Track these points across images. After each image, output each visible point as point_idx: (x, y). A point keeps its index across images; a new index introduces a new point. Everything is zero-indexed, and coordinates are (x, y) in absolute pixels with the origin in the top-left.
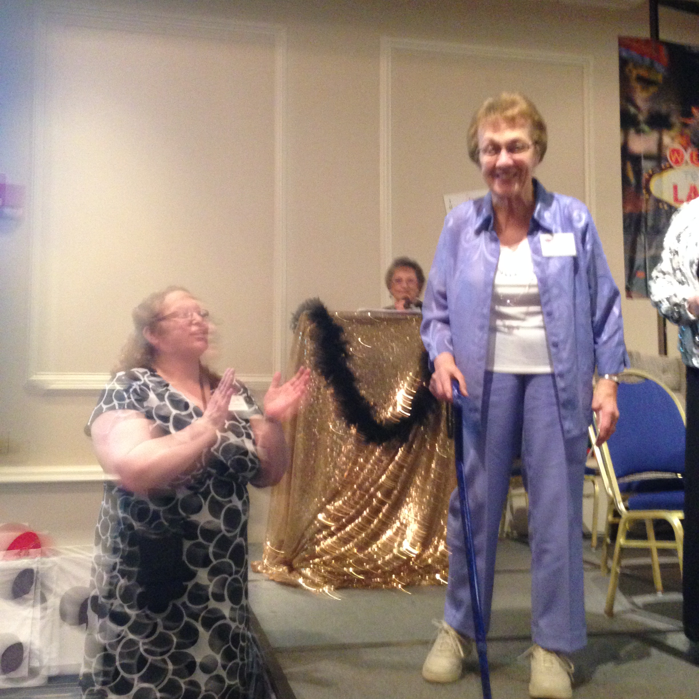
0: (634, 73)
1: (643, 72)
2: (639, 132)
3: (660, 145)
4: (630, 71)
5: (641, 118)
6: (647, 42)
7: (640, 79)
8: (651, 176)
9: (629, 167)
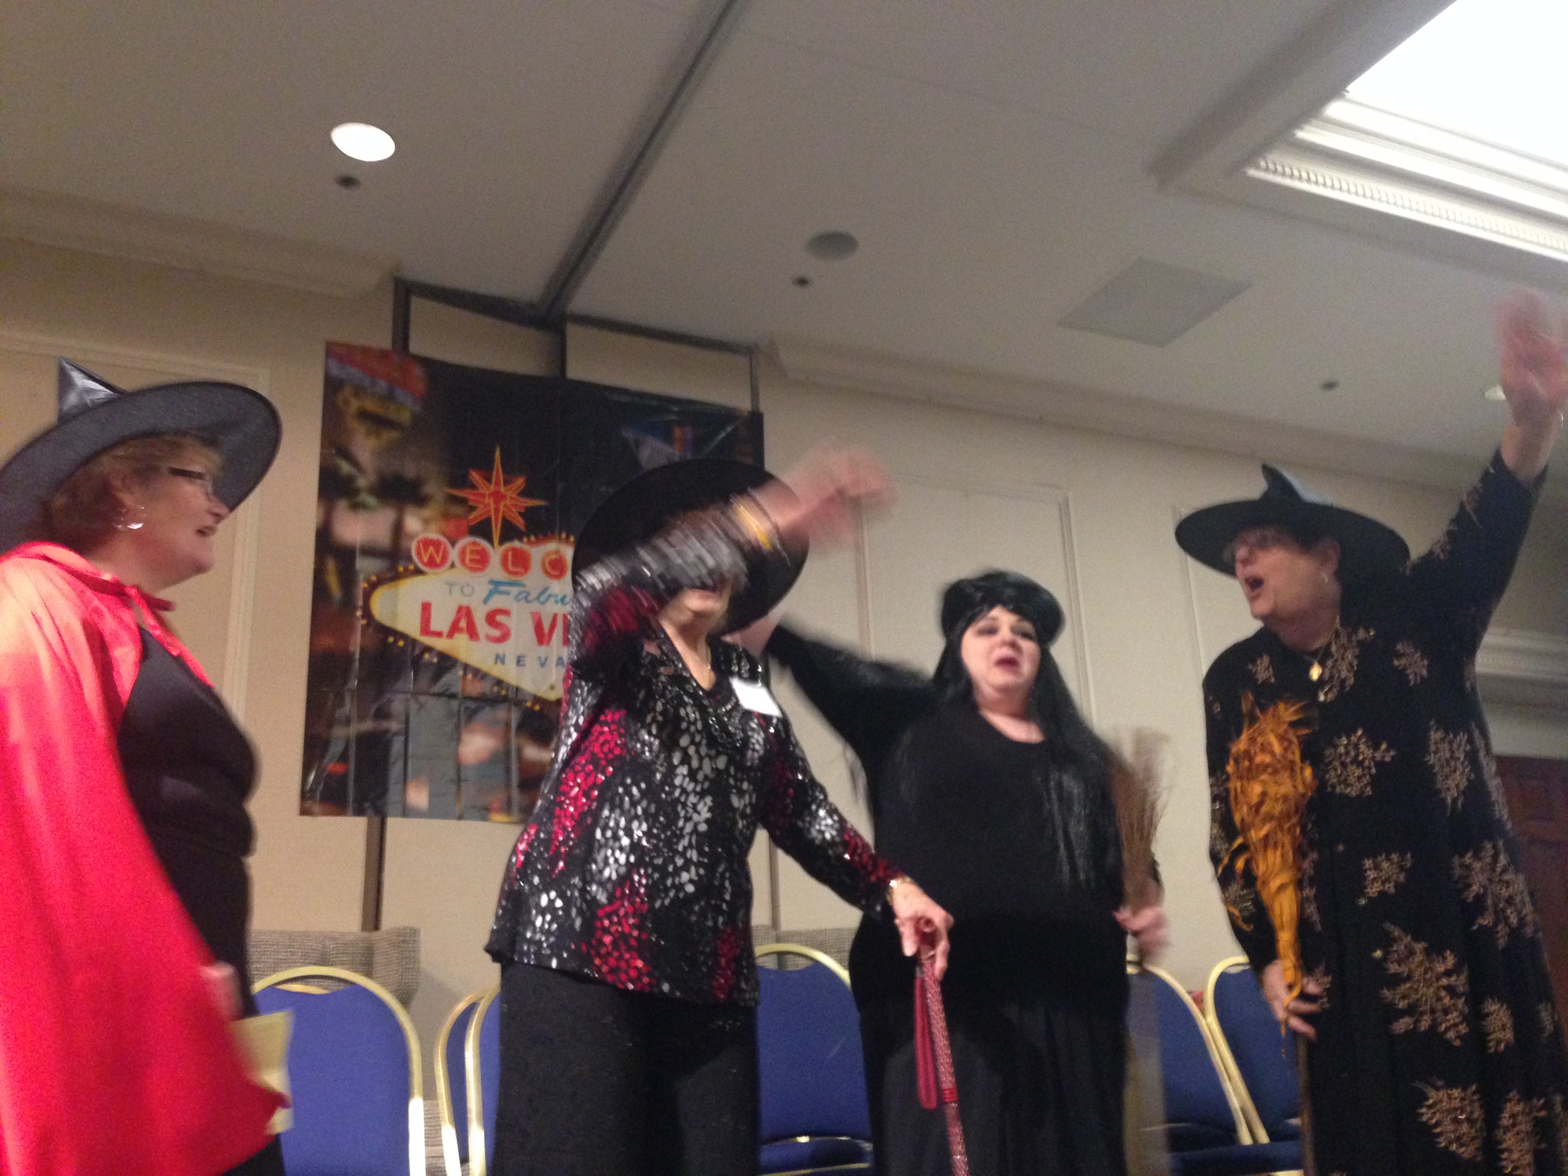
0: (355, 404)
1: (370, 405)
2: (356, 506)
3: (398, 529)
4: (346, 402)
5: (362, 482)
6: (384, 355)
7: (364, 415)
8: (373, 587)
9: (331, 565)
